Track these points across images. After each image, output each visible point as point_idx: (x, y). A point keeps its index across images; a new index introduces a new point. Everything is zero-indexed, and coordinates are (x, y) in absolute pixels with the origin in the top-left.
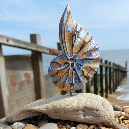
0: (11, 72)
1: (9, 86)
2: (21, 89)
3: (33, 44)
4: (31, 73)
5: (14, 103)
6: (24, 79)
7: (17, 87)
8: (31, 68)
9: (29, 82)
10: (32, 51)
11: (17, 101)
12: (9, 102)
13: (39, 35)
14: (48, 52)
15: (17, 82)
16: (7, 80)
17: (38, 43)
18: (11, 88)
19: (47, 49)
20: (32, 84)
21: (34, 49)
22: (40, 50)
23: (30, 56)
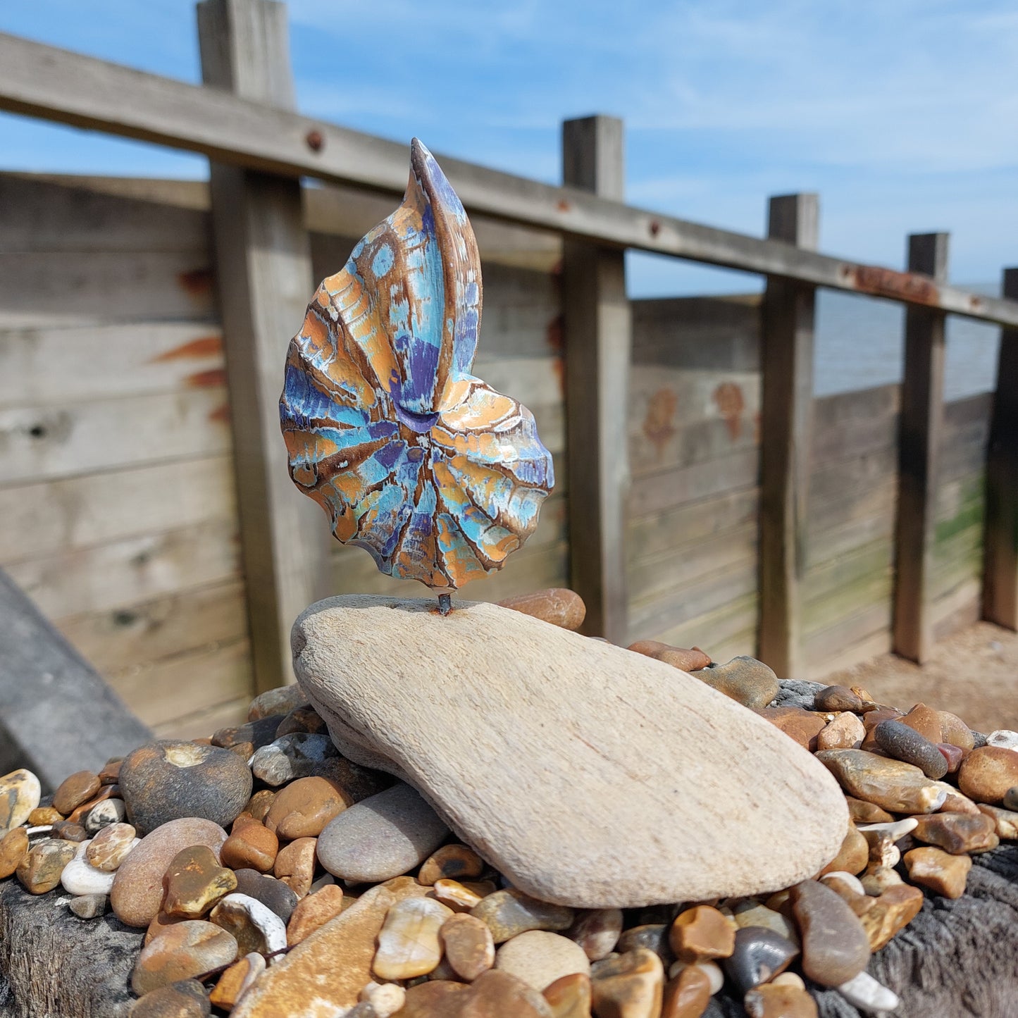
0: (655, 378)
1: (634, 442)
2: (689, 460)
3: (780, 247)
4: (750, 384)
5: (652, 520)
6: (710, 410)
7: (673, 449)
8: (754, 361)
9: (732, 426)
10: (770, 277)
11: (663, 515)
12: (626, 513)
13: (814, 198)
14: (850, 282)
15: (677, 423)
16: (630, 413)
17: (806, 240)
18: (647, 449)
19: (848, 268)
20: (750, 440)
21: (777, 266)
22: (807, 272)
23: (755, 301)
